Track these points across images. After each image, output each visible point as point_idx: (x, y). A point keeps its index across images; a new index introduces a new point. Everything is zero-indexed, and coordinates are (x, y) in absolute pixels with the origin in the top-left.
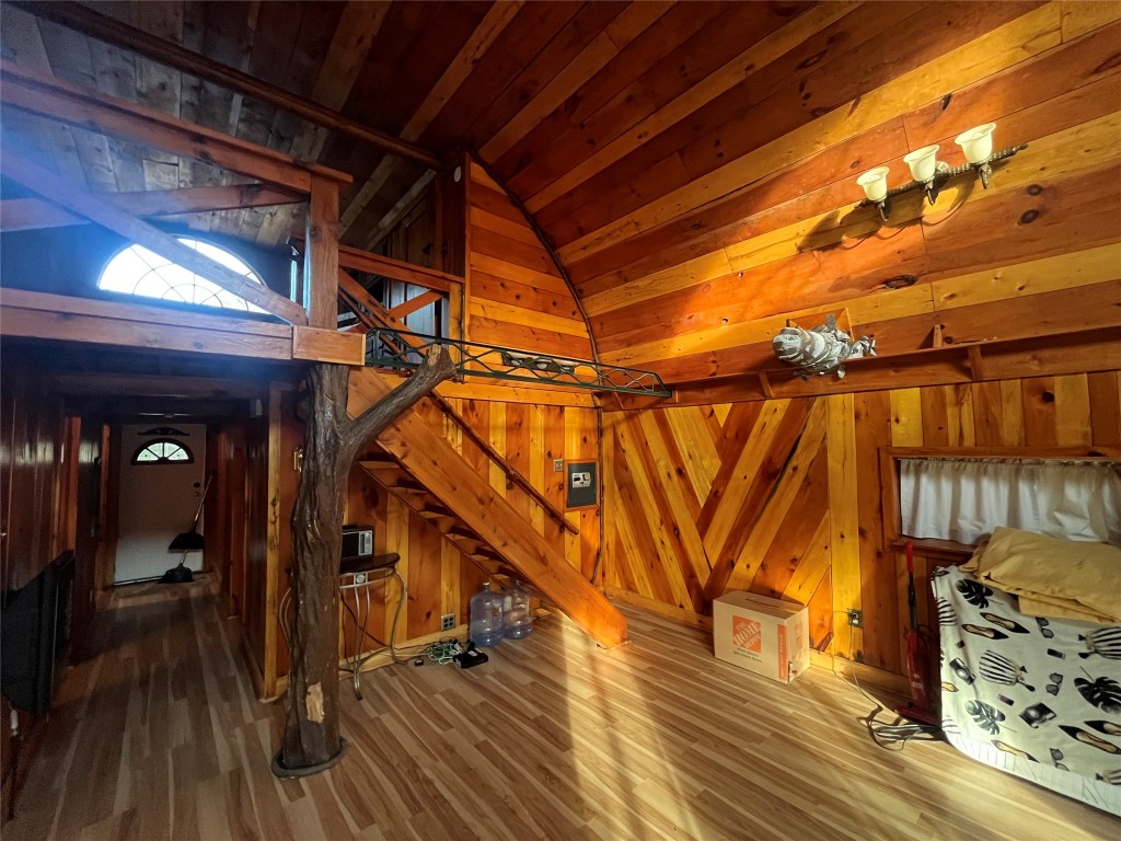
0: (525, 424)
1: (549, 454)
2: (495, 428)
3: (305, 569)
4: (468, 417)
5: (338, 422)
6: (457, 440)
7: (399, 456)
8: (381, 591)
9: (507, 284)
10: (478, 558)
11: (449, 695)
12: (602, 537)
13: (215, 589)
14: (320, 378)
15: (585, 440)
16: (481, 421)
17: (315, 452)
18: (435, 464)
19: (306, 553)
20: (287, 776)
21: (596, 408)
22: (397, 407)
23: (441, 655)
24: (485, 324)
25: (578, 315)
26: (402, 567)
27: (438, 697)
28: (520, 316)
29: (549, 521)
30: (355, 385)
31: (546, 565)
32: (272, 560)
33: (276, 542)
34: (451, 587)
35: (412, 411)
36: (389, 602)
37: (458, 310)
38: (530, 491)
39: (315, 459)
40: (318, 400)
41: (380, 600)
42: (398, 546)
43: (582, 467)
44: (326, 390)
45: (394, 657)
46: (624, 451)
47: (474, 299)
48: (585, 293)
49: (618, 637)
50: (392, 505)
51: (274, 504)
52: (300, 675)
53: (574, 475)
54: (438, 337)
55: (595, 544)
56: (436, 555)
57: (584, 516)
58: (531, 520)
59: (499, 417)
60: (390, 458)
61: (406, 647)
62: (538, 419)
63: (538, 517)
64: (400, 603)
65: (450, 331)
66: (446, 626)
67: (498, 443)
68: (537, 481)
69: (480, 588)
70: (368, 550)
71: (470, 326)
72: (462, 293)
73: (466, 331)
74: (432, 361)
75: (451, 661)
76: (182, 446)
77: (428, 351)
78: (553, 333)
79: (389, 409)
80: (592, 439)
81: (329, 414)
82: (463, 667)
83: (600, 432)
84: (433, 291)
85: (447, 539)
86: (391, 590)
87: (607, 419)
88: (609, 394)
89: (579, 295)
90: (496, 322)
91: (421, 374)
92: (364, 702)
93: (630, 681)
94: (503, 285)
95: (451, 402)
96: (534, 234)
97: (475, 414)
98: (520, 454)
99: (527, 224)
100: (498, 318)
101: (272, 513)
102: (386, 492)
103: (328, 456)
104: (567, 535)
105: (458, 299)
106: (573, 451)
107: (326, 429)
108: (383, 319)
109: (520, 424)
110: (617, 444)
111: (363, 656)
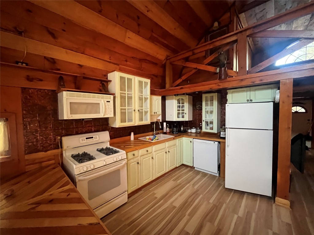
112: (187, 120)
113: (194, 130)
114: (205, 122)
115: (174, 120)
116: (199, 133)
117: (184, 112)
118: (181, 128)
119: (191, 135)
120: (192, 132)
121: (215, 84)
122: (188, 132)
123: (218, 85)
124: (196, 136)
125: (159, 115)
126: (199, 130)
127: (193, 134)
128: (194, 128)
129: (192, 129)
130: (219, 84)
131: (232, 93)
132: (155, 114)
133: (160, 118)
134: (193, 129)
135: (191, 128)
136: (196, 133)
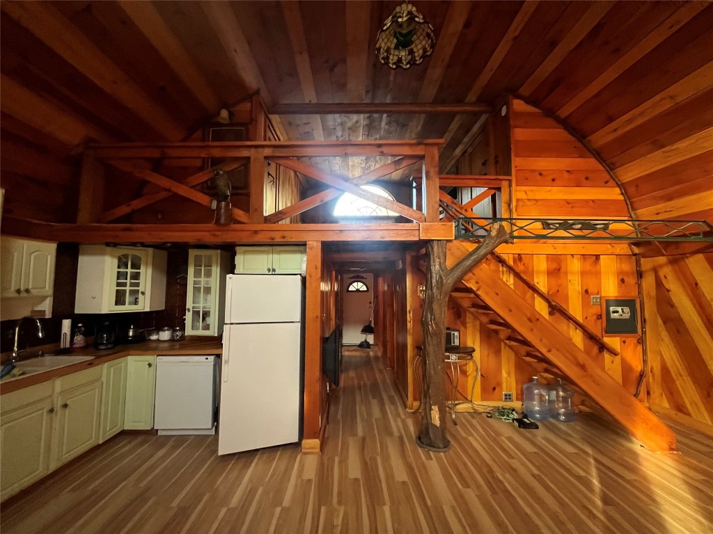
0: (563, 269)
1: (587, 291)
2: (538, 272)
3: (429, 345)
4: (517, 265)
5: (442, 271)
6: (510, 280)
7: (475, 289)
8: (464, 368)
9: (543, 173)
10: (528, 359)
11: (510, 439)
12: (645, 361)
13: (380, 354)
14: (432, 248)
15: (623, 281)
16: (527, 268)
17: (431, 286)
18: (497, 294)
19: (429, 337)
20: (424, 448)
21: (635, 255)
22: (473, 262)
23: (504, 416)
24: (528, 203)
25: (612, 183)
26: (476, 355)
27: (503, 438)
28: (556, 193)
29: (588, 342)
30: (450, 250)
31: (585, 371)
32: (410, 341)
33: (411, 331)
34: (509, 374)
35: (482, 263)
36: (469, 375)
37: (508, 197)
38: (570, 318)
39: (431, 290)
40: (432, 259)
41: (464, 373)
42: (474, 344)
43: (620, 303)
44: (435, 254)
45: (473, 408)
46: (668, 291)
47: (519, 188)
48: (617, 165)
49: (665, 445)
50: (469, 318)
51: (410, 313)
52: (428, 399)
53: (612, 309)
54: (495, 218)
55: (637, 366)
56: (498, 352)
57: (624, 342)
58: (571, 339)
59: (541, 265)
60: (469, 290)
61: (481, 404)
62: (575, 265)
63: (577, 338)
64: (476, 377)
65: (503, 212)
66: (506, 398)
67: (541, 283)
68: (575, 309)
69: (531, 380)
70: (457, 343)
71: (516, 207)
72: (510, 186)
73: (514, 210)
74: (494, 233)
75: (511, 421)
76: (365, 284)
77: (490, 227)
78: (587, 201)
79: (468, 262)
80: (631, 281)
81: (437, 267)
82: (519, 426)
83: (640, 275)
84: (490, 188)
85: (505, 344)
86: (470, 368)
87: (646, 264)
88: (649, 243)
89: (611, 167)
90: (536, 200)
91: (487, 242)
92: (458, 427)
93: (678, 482)
94: (540, 174)
95: (505, 257)
96: (566, 132)
97: (522, 263)
98: (560, 291)
99: (561, 126)
100: (538, 197)
101: (409, 317)
102: (465, 311)
103: (438, 288)
104: (606, 355)
105: (507, 190)
106: (610, 288)
107: (436, 274)
108: (460, 211)
109: (559, 270)
110: (659, 284)
111: (456, 402)
112: (147, 309)
113: (165, 335)
114: (191, 312)
115: (105, 311)
116: (178, 341)
117: (138, 290)
118: (128, 332)
119: (155, 349)
120: (160, 339)
121: (209, 231)
122: (150, 340)
123: (214, 235)
124: (172, 348)
125: (44, 298)
126: (179, 333)
127: (161, 345)
128: (166, 328)
129: (161, 333)
130: (217, 233)
131: (245, 253)
132: (24, 295)
133: (47, 307)
134: (165, 331)
135: (159, 329)
136: (172, 340)
